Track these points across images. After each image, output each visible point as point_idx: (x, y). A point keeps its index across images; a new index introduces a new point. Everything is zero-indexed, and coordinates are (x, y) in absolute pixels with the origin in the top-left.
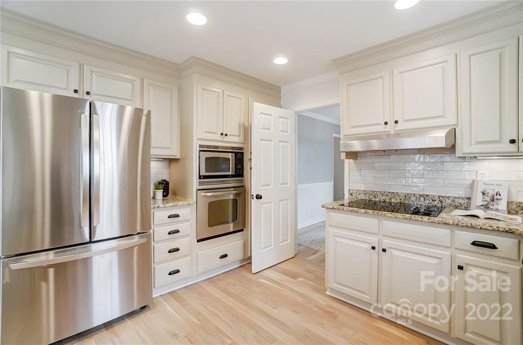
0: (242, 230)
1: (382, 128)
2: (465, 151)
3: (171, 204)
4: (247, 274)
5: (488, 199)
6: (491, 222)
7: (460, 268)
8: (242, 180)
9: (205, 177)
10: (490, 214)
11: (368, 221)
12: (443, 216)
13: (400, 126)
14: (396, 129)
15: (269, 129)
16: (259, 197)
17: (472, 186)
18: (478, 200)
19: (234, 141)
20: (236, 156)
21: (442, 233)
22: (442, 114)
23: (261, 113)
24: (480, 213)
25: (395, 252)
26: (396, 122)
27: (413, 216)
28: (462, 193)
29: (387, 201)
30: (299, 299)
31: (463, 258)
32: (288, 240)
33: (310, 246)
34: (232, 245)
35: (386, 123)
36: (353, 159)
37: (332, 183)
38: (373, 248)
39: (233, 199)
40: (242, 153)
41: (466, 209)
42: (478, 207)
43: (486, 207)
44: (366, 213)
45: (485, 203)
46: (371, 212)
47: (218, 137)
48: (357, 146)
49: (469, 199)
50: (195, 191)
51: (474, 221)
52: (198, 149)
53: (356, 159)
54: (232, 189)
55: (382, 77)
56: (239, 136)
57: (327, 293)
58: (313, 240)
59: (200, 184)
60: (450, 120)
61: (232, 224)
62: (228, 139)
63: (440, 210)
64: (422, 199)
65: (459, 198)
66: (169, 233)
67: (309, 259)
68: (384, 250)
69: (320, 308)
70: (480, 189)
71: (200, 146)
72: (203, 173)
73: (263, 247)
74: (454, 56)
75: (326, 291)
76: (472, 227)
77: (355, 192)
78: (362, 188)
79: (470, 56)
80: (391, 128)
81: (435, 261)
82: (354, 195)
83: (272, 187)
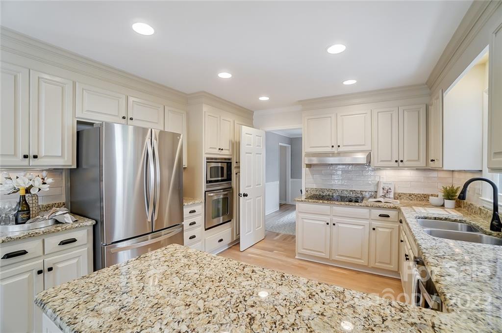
0: (230, 221)
1: (329, 149)
2: (375, 165)
3: (191, 203)
4: (237, 252)
5: (385, 192)
6: (387, 204)
7: (374, 229)
8: (230, 183)
9: (211, 182)
10: (387, 200)
11: (323, 207)
12: (364, 203)
13: (340, 149)
14: (339, 150)
15: (250, 145)
16: (245, 195)
17: (378, 184)
18: (381, 193)
19: (226, 154)
20: (227, 165)
21: (365, 211)
22: (364, 143)
23: (246, 134)
24: (381, 199)
25: (340, 225)
26: (339, 146)
27: (350, 203)
28: (373, 189)
29: (331, 194)
30: (280, 262)
31: (375, 224)
32: (260, 226)
33: (272, 230)
34: (225, 232)
35: (333, 147)
36: (309, 168)
37: (278, 182)
38: (328, 224)
39: (223, 198)
40: (231, 163)
41: (375, 198)
42: (381, 197)
43: (384, 196)
44: (323, 203)
45: (384, 194)
46: (326, 202)
47: (217, 151)
48: (315, 161)
49: (376, 192)
50: (204, 192)
51: (379, 204)
52: (206, 161)
53: (310, 168)
54: (222, 191)
55: (330, 117)
56: (229, 150)
57: (296, 257)
58: (272, 227)
59: (207, 187)
60: (368, 147)
61: (221, 218)
62: (224, 152)
63: (363, 199)
64: (351, 193)
65: (371, 192)
66: (190, 225)
67: (275, 239)
68: (334, 224)
69: (296, 266)
70: (382, 186)
71: (208, 159)
72: (209, 179)
73: (247, 231)
74: (370, 111)
75: (296, 256)
76: (379, 207)
77: (310, 189)
78: (315, 186)
79: (378, 112)
80: (335, 150)
81: (361, 227)
82: (309, 192)
83: (252, 187)
